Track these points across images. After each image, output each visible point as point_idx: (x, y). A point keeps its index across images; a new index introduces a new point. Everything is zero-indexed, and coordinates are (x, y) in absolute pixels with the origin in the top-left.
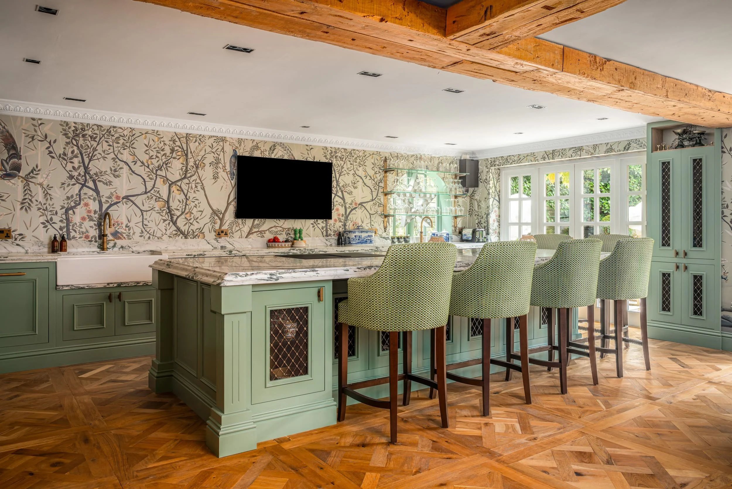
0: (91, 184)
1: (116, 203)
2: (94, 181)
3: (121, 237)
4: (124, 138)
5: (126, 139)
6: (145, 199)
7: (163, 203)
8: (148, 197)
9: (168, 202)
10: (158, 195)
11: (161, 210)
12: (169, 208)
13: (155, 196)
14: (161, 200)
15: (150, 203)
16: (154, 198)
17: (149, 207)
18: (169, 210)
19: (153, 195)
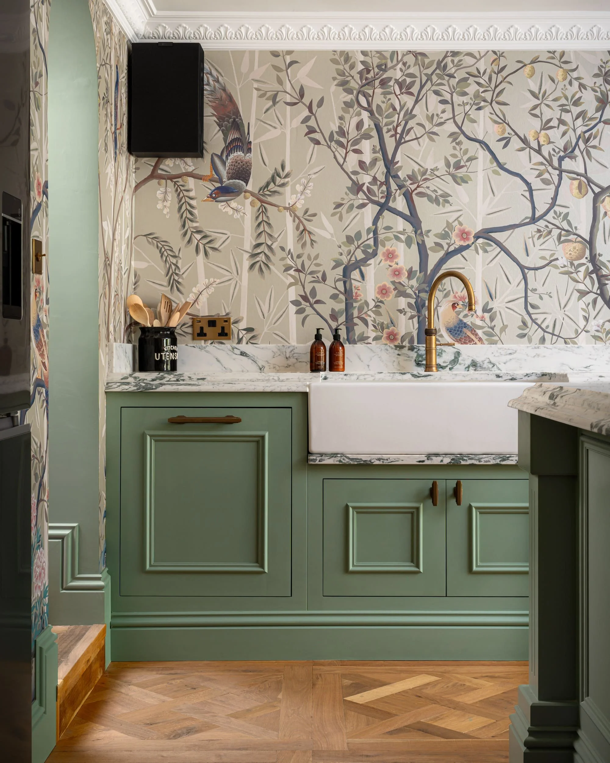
0: (400, 204)
1: (460, 250)
2: (408, 197)
3: (473, 337)
4: (477, 79)
5: (482, 81)
6: (533, 237)
7: (578, 246)
8: (539, 231)
9: (591, 243)
10: (565, 226)
11: (572, 264)
12: (593, 259)
13: (558, 228)
14: (572, 237)
15: (543, 247)
16: (556, 232)
17: (543, 258)
18: (594, 264)
19: (551, 226)
